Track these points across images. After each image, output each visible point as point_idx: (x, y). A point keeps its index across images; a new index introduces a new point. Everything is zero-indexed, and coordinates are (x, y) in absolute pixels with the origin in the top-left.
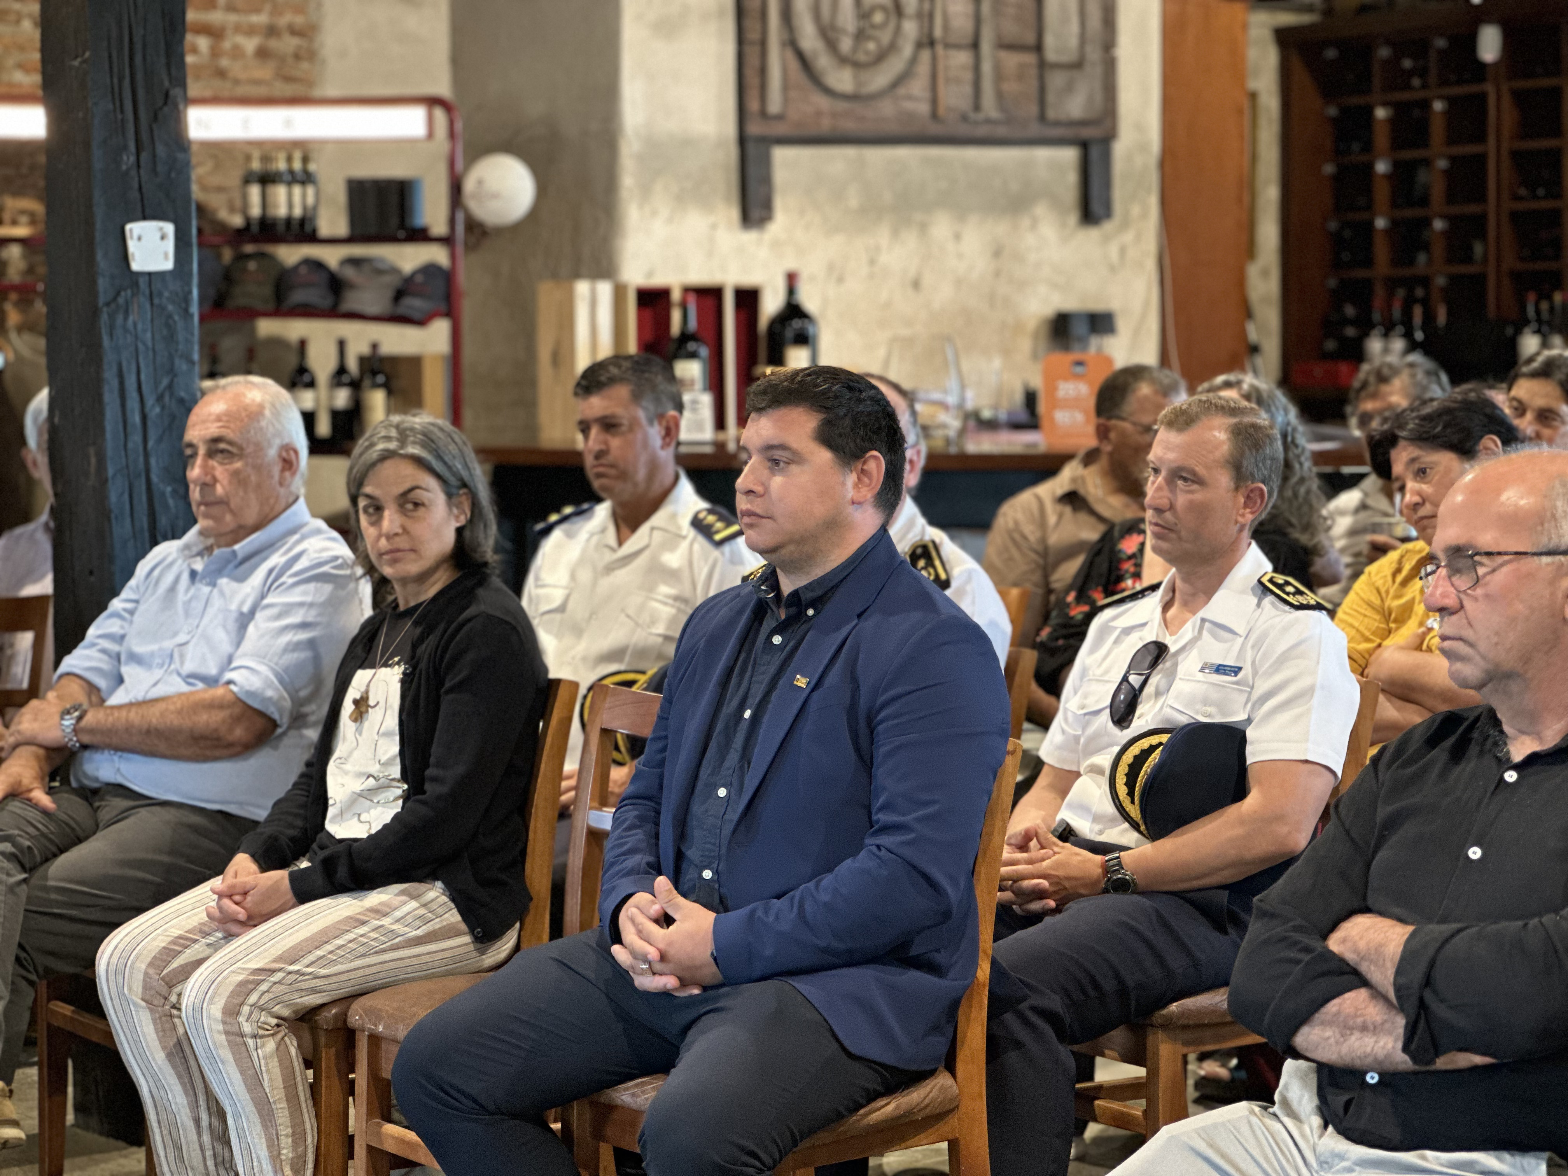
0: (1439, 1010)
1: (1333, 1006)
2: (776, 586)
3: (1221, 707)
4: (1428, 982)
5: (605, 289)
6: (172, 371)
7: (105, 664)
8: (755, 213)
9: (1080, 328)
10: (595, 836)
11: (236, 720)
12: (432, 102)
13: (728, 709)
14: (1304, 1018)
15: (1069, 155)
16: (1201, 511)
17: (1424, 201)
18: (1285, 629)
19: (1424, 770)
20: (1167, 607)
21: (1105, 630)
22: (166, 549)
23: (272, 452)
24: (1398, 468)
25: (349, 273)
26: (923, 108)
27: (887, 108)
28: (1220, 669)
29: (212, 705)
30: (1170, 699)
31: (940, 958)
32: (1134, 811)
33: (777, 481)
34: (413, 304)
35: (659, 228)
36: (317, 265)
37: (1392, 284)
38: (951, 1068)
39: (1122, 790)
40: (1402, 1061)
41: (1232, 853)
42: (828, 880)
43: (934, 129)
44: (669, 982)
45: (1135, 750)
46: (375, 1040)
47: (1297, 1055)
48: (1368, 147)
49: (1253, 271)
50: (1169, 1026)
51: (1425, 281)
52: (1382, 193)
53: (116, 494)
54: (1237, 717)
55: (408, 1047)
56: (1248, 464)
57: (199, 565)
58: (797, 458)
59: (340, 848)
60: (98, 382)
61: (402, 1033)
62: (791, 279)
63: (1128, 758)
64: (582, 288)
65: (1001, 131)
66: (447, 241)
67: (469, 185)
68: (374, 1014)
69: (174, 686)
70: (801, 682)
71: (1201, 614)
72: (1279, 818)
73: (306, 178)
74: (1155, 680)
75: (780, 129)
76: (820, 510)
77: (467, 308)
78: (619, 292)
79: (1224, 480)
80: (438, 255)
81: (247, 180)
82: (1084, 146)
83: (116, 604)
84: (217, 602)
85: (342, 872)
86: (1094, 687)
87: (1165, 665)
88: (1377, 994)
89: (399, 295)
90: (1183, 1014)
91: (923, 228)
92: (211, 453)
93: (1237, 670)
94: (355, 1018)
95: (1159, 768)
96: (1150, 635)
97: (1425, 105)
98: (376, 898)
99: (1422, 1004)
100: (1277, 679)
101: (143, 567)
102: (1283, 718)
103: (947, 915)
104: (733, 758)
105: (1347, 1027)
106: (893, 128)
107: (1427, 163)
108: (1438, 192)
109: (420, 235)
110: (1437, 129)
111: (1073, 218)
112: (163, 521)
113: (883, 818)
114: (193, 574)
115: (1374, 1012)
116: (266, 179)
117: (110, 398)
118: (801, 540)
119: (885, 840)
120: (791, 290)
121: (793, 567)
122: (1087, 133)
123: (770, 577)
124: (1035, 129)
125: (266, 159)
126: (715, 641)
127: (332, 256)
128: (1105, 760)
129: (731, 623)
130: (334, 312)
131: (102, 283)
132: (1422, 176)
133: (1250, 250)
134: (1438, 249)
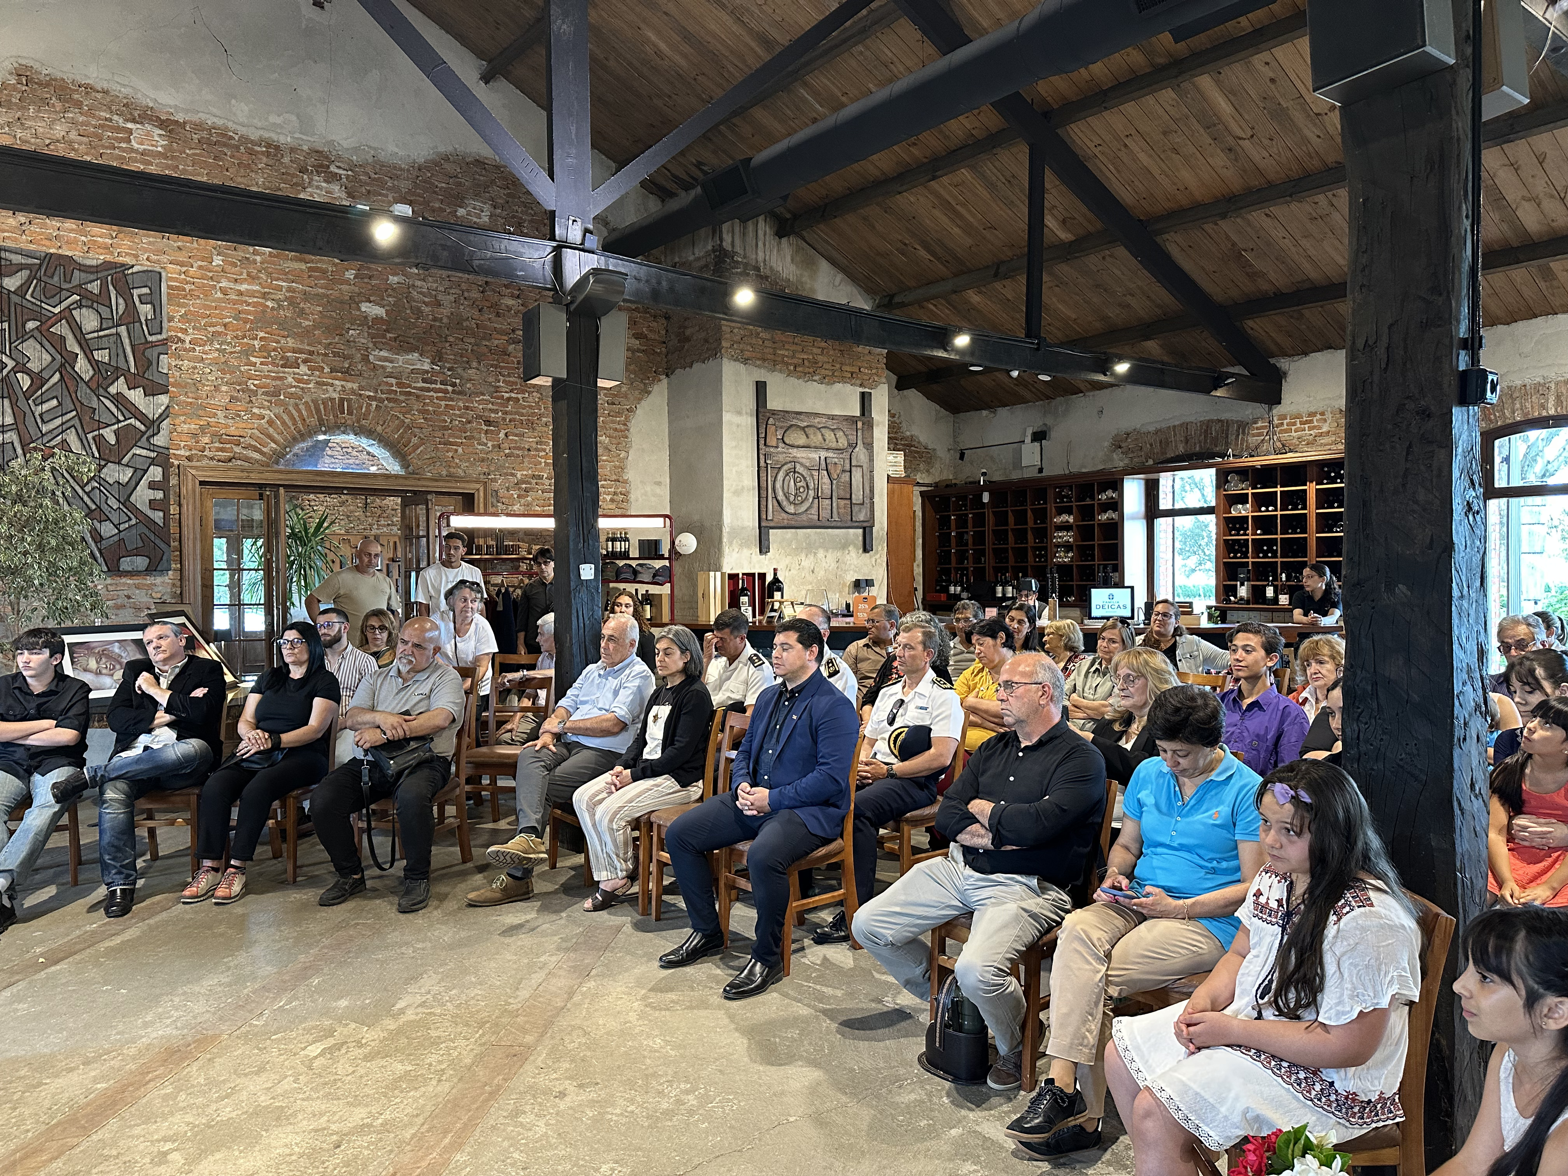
0: (1003, 832)
1: (969, 828)
2: (785, 686)
3: (923, 720)
4: (999, 823)
5: (718, 574)
6: (593, 610)
7: (572, 703)
8: (764, 550)
9: (863, 584)
10: (730, 761)
11: (615, 725)
12: (665, 516)
13: (772, 725)
14: (960, 832)
15: (860, 531)
16: (913, 657)
17: (967, 545)
18: (941, 696)
19: (995, 752)
20: (904, 687)
21: (884, 695)
22: (591, 667)
23: (627, 641)
24: (974, 641)
25: (639, 568)
26: (816, 517)
27: (804, 517)
28: (921, 708)
29: (607, 720)
30: (907, 717)
31: (839, 803)
32: (896, 752)
33: (785, 654)
34: (659, 579)
35: (735, 555)
36: (630, 566)
37: (957, 569)
38: (842, 838)
39: (892, 746)
40: (991, 847)
41: (927, 766)
42: (804, 780)
43: (819, 524)
44: (755, 813)
45: (896, 733)
46: (659, 826)
47: (956, 842)
48: (949, 528)
49: (915, 565)
50: (908, 821)
51: (967, 569)
52: (953, 541)
53: (575, 649)
54: (927, 723)
55: (671, 829)
56: (928, 643)
57: (602, 672)
58: (791, 647)
59: (648, 764)
60: (571, 614)
61: (668, 824)
62: (775, 570)
63: (894, 735)
64: (712, 574)
65: (839, 524)
66: (669, 559)
67: (677, 543)
68: (660, 818)
69: (596, 713)
70: (795, 717)
71: (916, 690)
72: (942, 755)
73: (626, 540)
74: (901, 711)
75: (772, 524)
76: (799, 663)
77: (675, 579)
78: (723, 574)
79: (920, 647)
80: (666, 563)
81: (607, 540)
82: (864, 529)
83: (575, 685)
84: (608, 685)
85: (649, 772)
86: (882, 713)
87: (904, 706)
88: (982, 826)
89: (654, 576)
90: (912, 817)
91: (815, 554)
92: (608, 640)
93: (926, 709)
94: (653, 819)
95: (904, 740)
96: (900, 696)
97: (967, 515)
98: (659, 780)
99: (997, 830)
100: (940, 711)
101: (584, 672)
102: (941, 723)
103: (841, 791)
104: (774, 740)
105: (973, 835)
106: (806, 524)
107: (967, 533)
108: (970, 542)
109: (662, 557)
110: (970, 524)
111: (861, 551)
112: (590, 657)
113: (821, 760)
114: (600, 675)
115: (983, 831)
116: (614, 540)
117: (574, 619)
118: (793, 672)
119: (822, 767)
120: (775, 574)
121: (790, 680)
122: (865, 524)
123: (784, 684)
124: (849, 524)
125: (614, 533)
126: (767, 704)
127: (634, 563)
128: (887, 736)
129: (772, 698)
130: (635, 581)
131: (572, 584)
132: (966, 537)
133: (914, 560)
134: (971, 559)
